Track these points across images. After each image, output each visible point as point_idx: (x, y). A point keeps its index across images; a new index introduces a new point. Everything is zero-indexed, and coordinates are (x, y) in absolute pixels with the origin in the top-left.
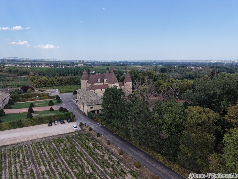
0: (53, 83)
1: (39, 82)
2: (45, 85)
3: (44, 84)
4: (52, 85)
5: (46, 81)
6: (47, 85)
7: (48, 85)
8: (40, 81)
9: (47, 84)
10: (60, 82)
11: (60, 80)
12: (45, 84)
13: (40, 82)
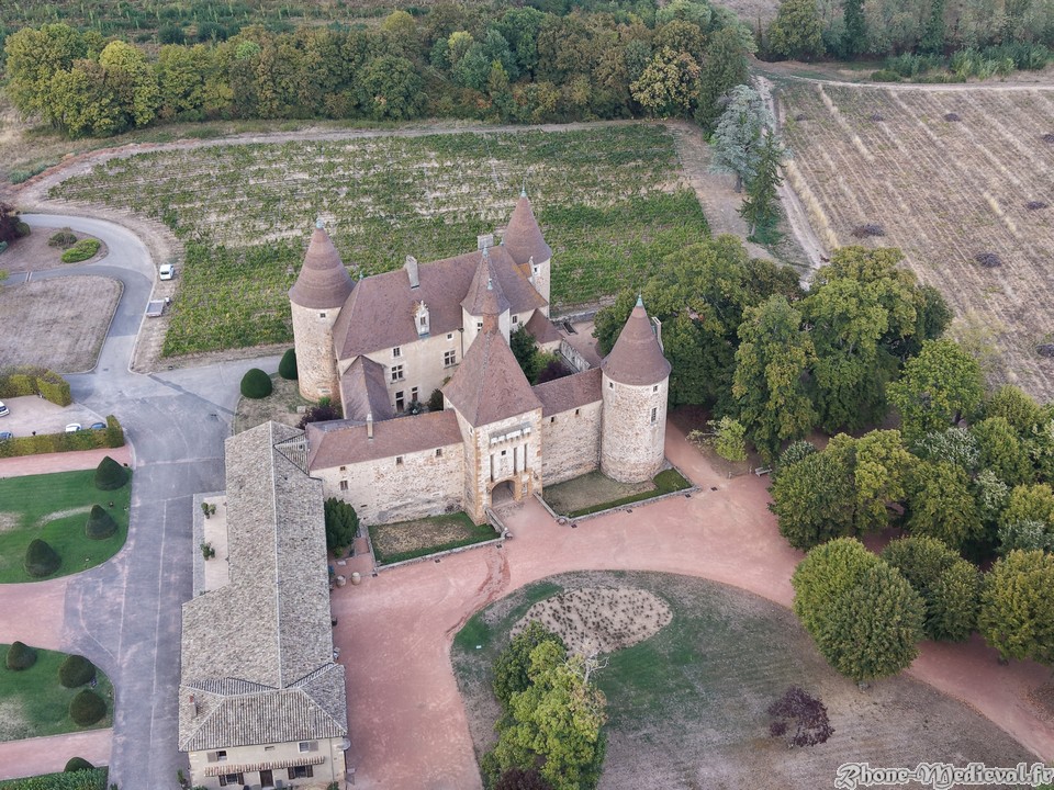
0: (186, 95)
1: (79, 91)
2: (122, 113)
3: (116, 110)
4: (180, 109)
5: (134, 84)
6: (142, 113)
7: (149, 116)
8: (89, 88)
9: (142, 107)
10: (237, 92)
11: (239, 72)
12: (128, 109)
13: (84, 98)
